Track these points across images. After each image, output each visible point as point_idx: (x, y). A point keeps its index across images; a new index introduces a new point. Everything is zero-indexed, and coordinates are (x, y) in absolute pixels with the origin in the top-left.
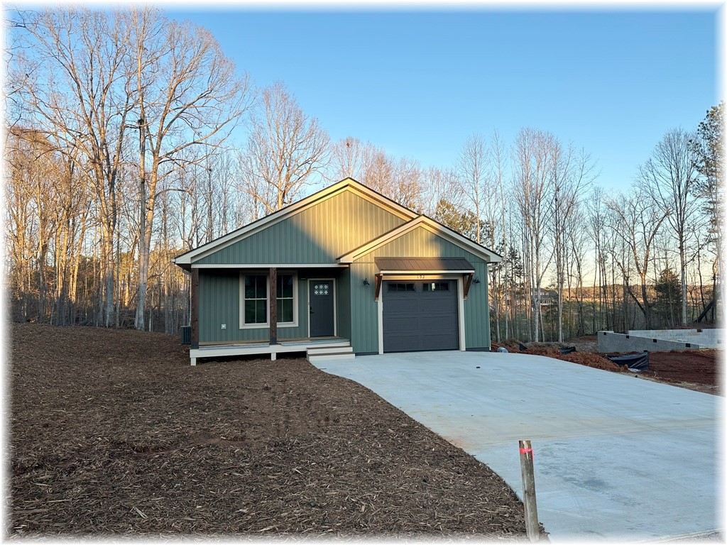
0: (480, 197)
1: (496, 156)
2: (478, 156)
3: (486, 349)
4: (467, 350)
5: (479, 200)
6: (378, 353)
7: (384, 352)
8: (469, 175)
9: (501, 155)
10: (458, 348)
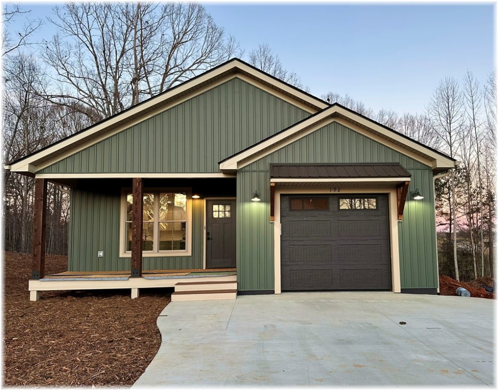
0: (453, 138)
1: (470, 98)
2: (451, 99)
3: (432, 291)
4: (404, 291)
5: (452, 141)
6: (272, 292)
7: (282, 291)
8: (442, 119)
9: (474, 97)
10: (389, 288)
